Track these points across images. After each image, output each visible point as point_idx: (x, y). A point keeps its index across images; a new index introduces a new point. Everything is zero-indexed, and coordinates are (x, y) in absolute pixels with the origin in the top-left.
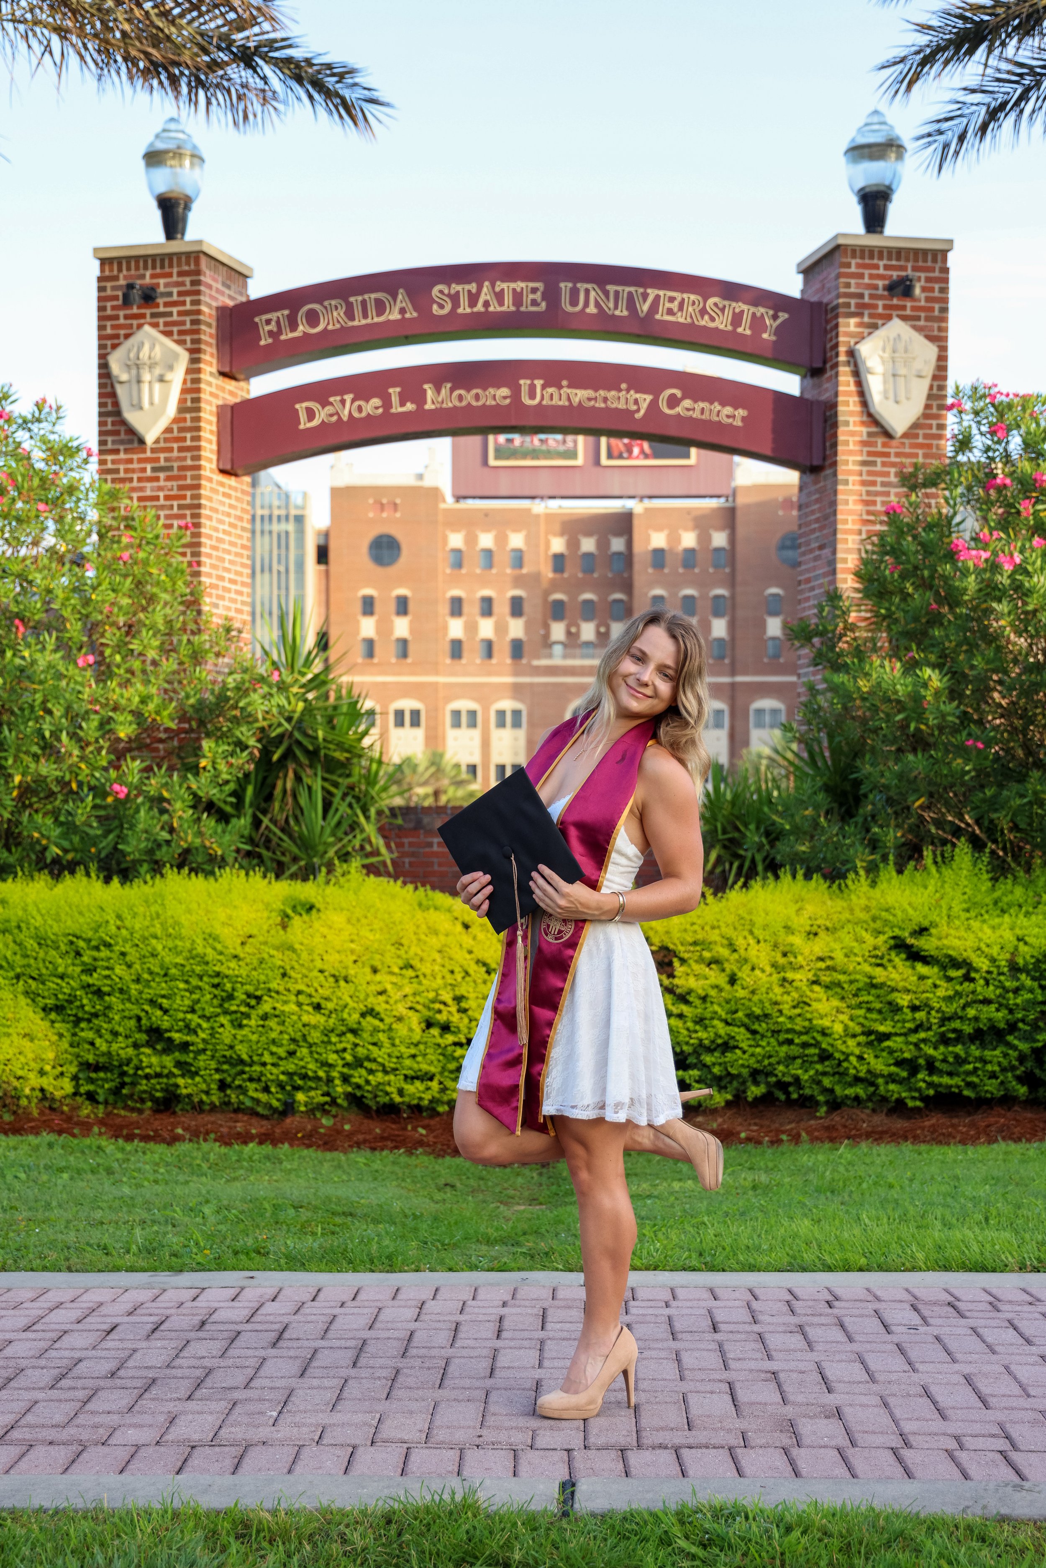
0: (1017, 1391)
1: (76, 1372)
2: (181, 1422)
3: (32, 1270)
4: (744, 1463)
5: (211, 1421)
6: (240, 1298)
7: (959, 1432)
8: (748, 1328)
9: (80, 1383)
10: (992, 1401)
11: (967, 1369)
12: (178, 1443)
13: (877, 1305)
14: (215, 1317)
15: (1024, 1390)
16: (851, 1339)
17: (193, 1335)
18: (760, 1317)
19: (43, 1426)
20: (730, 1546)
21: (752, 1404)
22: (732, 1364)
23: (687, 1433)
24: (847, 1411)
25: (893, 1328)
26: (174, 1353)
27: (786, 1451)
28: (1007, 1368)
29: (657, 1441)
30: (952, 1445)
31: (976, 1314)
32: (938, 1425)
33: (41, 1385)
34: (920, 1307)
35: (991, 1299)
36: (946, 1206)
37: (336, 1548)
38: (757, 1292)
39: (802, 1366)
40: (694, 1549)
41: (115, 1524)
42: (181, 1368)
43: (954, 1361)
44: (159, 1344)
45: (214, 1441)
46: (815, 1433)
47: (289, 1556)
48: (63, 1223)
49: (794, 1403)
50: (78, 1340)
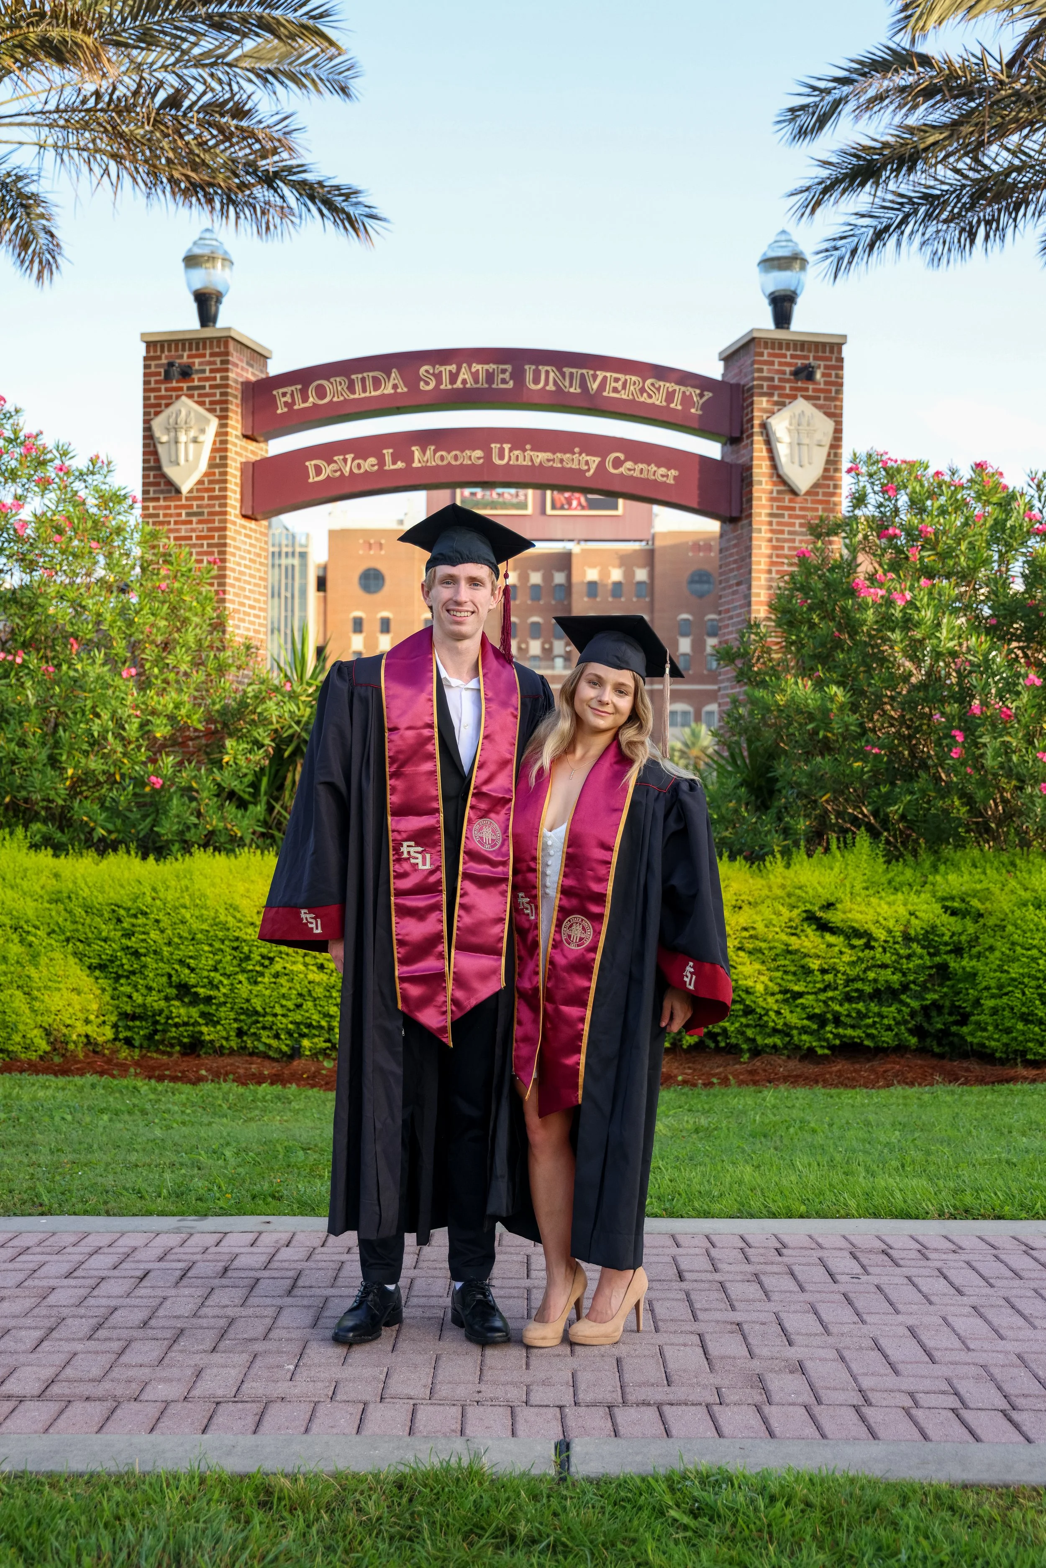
0: (958, 1344)
1: (112, 1321)
2: (206, 1375)
3: (75, 1214)
4: (722, 1421)
5: (233, 1374)
6: (258, 1243)
7: (912, 1388)
8: (709, 1277)
9: (115, 1334)
10: (937, 1355)
11: (911, 1321)
12: (204, 1398)
13: (821, 1253)
14: (236, 1264)
15: (963, 1343)
16: (802, 1289)
17: (217, 1282)
18: (720, 1266)
19: (81, 1380)
20: (719, 1516)
21: (722, 1358)
22: (701, 1315)
23: (666, 1388)
24: (808, 1365)
25: (838, 1277)
26: (200, 1301)
27: (759, 1410)
28: (944, 1319)
29: (641, 1398)
30: (909, 1403)
31: (909, 1263)
32: (891, 1381)
33: (80, 1335)
34: (858, 1254)
35: (920, 1247)
36: (865, 1152)
37: (351, 1517)
38: (714, 1238)
39: (762, 1317)
40: (686, 1520)
41: (144, 1492)
42: (206, 1317)
43: (897, 1312)
44: (187, 1291)
45: (236, 1398)
46: (782, 1389)
47: (308, 1526)
48: (103, 1165)
49: (761, 1358)
50: (115, 1288)
